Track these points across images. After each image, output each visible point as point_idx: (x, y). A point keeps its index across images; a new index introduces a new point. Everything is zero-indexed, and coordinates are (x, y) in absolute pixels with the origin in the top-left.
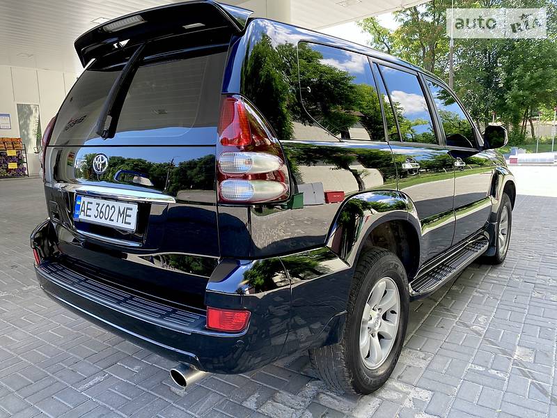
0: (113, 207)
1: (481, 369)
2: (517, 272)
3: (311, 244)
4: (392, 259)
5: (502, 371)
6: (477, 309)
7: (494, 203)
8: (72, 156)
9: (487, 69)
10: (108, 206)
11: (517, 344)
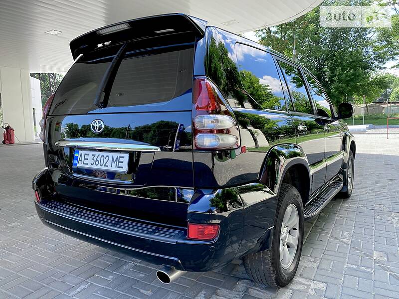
0: (108, 156)
1: (354, 267)
2: (361, 202)
3: (243, 181)
4: (294, 192)
5: (369, 268)
6: (341, 228)
7: (345, 155)
8: (59, 124)
9: (317, 69)
10: (103, 156)
11: (373, 249)
